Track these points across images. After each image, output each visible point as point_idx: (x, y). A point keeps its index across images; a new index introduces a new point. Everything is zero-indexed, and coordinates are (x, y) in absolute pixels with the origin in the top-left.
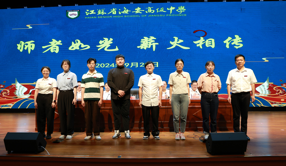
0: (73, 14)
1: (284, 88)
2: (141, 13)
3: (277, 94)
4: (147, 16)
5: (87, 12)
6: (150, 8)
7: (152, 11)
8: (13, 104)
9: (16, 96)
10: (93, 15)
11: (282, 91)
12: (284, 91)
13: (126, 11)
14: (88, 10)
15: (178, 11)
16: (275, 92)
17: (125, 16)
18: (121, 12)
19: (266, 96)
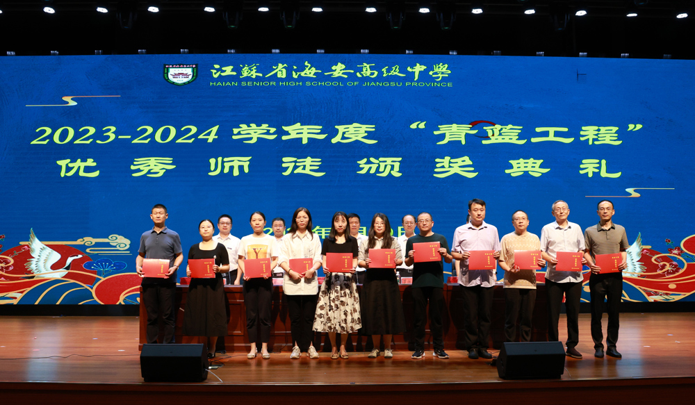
0: (180, 75)
1: (675, 259)
2: (346, 76)
3: (659, 272)
4: (360, 86)
5: (214, 71)
6: (368, 66)
7: (372, 74)
8: (22, 292)
9: (30, 272)
10: (229, 78)
11: (670, 264)
12: (676, 266)
13: (310, 72)
14: (217, 66)
15: (434, 76)
16: (655, 268)
17: (308, 84)
18: (298, 73)
19: (635, 277)
